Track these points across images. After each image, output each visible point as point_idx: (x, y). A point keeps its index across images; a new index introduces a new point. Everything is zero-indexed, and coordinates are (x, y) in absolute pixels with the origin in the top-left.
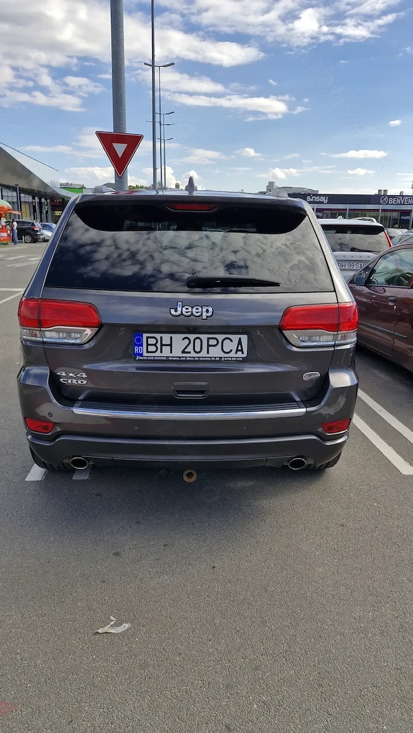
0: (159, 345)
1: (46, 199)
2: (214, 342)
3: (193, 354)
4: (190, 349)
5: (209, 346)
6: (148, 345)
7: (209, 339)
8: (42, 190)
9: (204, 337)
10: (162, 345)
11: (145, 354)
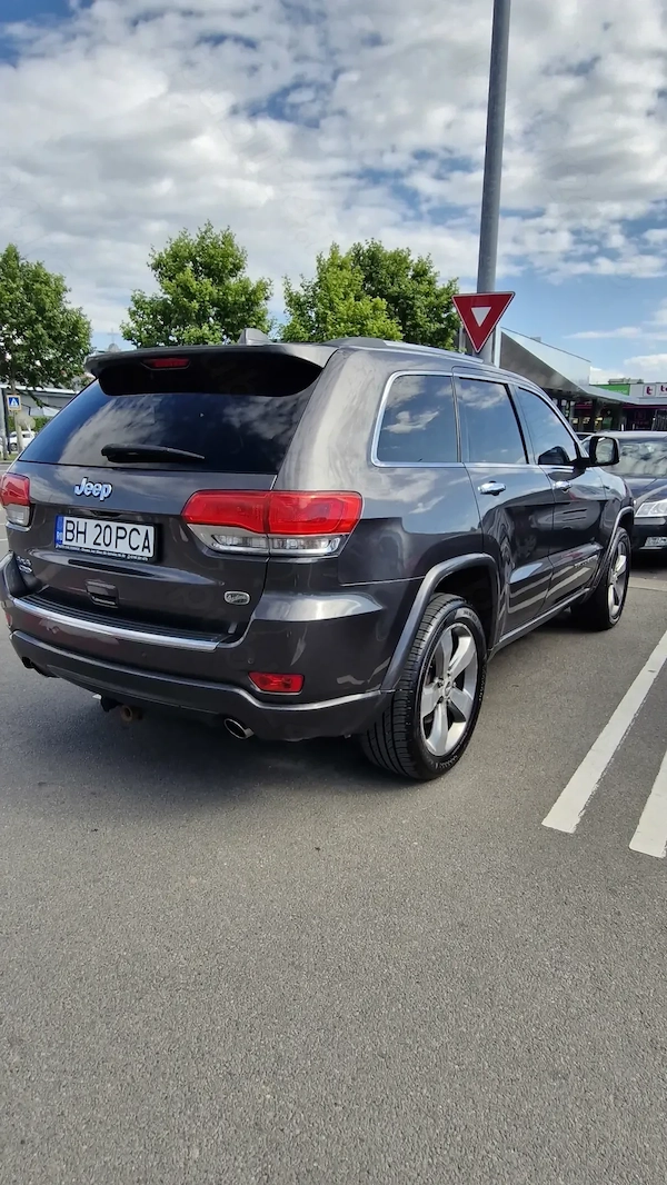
0: (75, 532)
1: (569, 402)
2: (121, 533)
3: (103, 547)
4: (100, 540)
5: (118, 537)
6: (67, 531)
7: (118, 528)
8: (565, 390)
9: (114, 525)
10: (78, 532)
11: (65, 542)
